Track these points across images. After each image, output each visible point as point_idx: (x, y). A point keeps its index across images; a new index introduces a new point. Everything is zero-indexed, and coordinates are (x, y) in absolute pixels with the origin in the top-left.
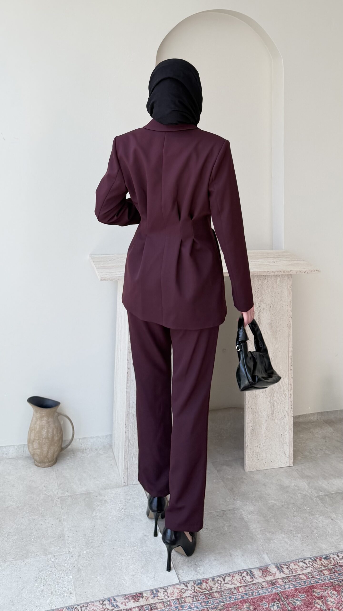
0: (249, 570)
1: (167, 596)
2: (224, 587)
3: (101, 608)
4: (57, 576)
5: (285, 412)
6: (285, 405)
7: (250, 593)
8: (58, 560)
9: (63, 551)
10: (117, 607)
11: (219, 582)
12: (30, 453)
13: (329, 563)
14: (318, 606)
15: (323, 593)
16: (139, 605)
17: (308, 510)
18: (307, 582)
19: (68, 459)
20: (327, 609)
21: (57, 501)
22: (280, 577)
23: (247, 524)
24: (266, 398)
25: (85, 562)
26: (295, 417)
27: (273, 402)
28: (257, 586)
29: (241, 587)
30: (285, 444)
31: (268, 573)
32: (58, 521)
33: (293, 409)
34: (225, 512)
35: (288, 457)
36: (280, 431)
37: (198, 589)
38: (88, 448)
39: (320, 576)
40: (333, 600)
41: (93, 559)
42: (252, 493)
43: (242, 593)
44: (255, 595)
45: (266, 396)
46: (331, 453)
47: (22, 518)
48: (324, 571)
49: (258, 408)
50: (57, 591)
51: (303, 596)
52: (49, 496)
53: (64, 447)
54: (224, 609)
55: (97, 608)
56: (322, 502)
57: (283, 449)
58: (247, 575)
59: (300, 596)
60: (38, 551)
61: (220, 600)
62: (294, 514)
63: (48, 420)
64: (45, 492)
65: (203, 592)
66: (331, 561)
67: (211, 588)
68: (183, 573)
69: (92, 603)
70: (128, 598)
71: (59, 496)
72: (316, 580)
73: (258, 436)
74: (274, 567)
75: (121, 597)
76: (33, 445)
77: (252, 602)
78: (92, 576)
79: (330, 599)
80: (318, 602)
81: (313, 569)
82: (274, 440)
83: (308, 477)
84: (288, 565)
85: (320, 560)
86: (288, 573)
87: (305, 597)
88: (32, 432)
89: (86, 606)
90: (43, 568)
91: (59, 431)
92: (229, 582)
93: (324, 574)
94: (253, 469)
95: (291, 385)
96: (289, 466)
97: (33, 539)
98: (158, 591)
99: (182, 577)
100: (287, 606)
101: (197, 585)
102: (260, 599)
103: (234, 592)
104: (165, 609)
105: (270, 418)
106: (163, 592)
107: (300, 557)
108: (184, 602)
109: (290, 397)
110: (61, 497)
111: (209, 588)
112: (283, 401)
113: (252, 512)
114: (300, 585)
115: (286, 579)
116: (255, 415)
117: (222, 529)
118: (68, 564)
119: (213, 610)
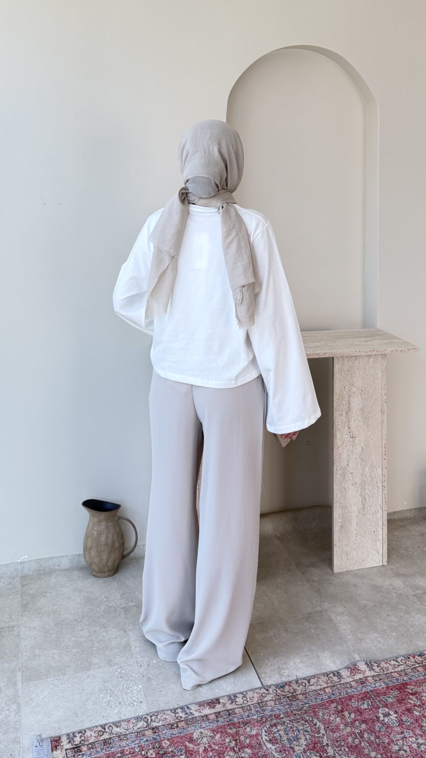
0: (336, 671)
1: (246, 701)
3: (173, 717)
4: (124, 688)
5: (378, 505)
6: (378, 498)
7: (338, 692)
8: (125, 670)
9: (130, 662)
10: (190, 714)
11: (304, 684)
12: (87, 562)
13: (423, 660)
14: (412, 702)
15: (417, 689)
16: (216, 711)
17: (404, 608)
18: (400, 679)
19: (131, 568)
20: (421, 704)
21: (120, 611)
22: (370, 675)
23: (336, 626)
24: (357, 491)
25: (155, 672)
26: (390, 514)
27: (365, 495)
28: (346, 685)
29: (327, 687)
30: (378, 541)
31: (357, 672)
32: (123, 631)
33: (386, 503)
34: (312, 615)
35: (382, 555)
36: (372, 527)
37: (280, 692)
39: (413, 673)
41: (164, 668)
42: (342, 594)
43: (328, 693)
44: (344, 694)
45: (357, 488)
47: (82, 630)
48: (418, 668)
49: (348, 502)
50: (126, 700)
51: (396, 693)
52: (110, 607)
53: (126, 554)
54: (310, 710)
55: (169, 717)
56: (419, 601)
57: (376, 547)
58: (334, 676)
59: (392, 693)
60: (102, 663)
61: (305, 701)
62: (388, 613)
63: (107, 524)
65: (286, 695)
66: (425, 658)
67: (295, 691)
69: (163, 712)
70: (203, 705)
71: (123, 606)
72: (409, 677)
73: (347, 533)
74: (363, 664)
75: (195, 705)
76: (89, 553)
77: (340, 702)
79: (424, 694)
80: (412, 698)
81: (406, 666)
82: (366, 537)
83: (404, 575)
84: (378, 663)
85: (414, 657)
86: (379, 671)
87: (398, 694)
88: (88, 540)
89: (157, 714)
90: (108, 679)
91: (120, 537)
92: (314, 684)
93: (418, 671)
94: (342, 569)
95: (384, 476)
96: (383, 566)
97: (95, 650)
98: (236, 697)
99: (264, 679)
100: (379, 704)
101: (279, 689)
102: (348, 698)
103: (320, 693)
104: (245, 713)
105: (362, 513)
106: (242, 697)
107: (393, 656)
108: (265, 706)
109: (384, 490)
110: (125, 607)
111: (292, 690)
112: (376, 493)
113: (341, 613)
114: (392, 683)
115: (377, 678)
116: (344, 509)
117: (308, 631)
118: (136, 674)
119: (298, 711)
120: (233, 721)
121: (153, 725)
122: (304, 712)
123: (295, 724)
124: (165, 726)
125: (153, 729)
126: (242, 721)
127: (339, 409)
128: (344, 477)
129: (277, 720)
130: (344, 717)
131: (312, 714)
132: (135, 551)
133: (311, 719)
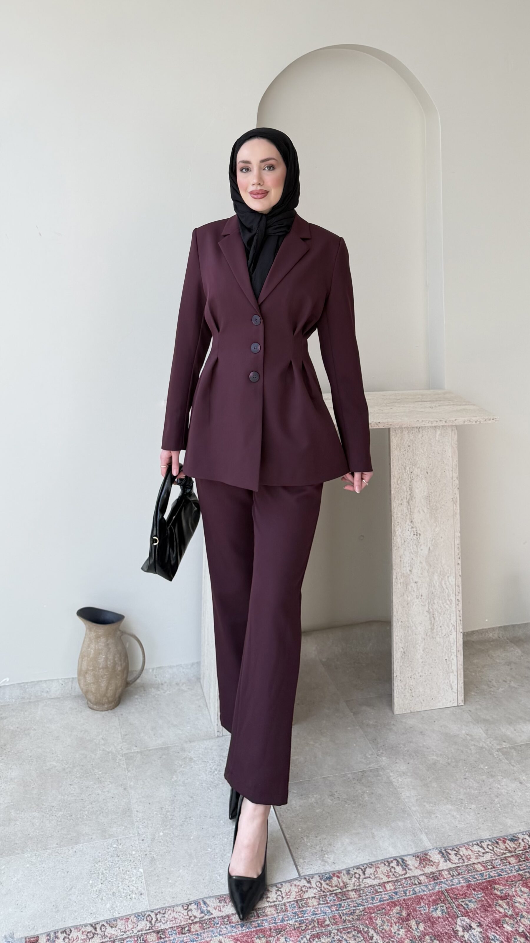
0: (400, 858)
1: (281, 897)
2: (364, 883)
3: (185, 916)
4: (121, 869)
5: (451, 626)
6: (450, 616)
7: (402, 891)
8: (123, 846)
9: (130, 833)
10: (208, 913)
12: (82, 690)
13: (516, 847)
14: (501, 910)
15: (508, 891)
17: (486, 769)
18: (485, 875)
19: (137, 699)
20: (514, 914)
21: (120, 759)
22: (445, 868)
23: (397, 791)
24: (423, 606)
25: (162, 848)
26: (466, 633)
27: (433, 612)
28: (413, 881)
29: (388, 882)
30: (451, 672)
31: (428, 863)
32: (123, 789)
33: (462, 622)
34: (365, 774)
35: (456, 692)
37: (326, 886)
38: (165, 682)
39: (503, 866)
40: (522, 901)
41: (173, 844)
42: (404, 745)
43: (390, 892)
44: (410, 894)
45: (423, 603)
46: (519, 685)
47: (71, 785)
48: (509, 859)
49: (412, 620)
50: (122, 890)
51: (479, 896)
52: (109, 753)
53: (131, 681)
54: (364, 915)
55: (180, 916)
56: (506, 758)
57: (448, 681)
58: (398, 865)
59: (474, 895)
60: (93, 833)
61: (359, 902)
62: (465, 775)
63: (107, 640)
64: (104, 747)
65: (334, 890)
66: (520, 843)
67: (345, 885)
68: (303, 863)
69: (173, 909)
70: (224, 900)
71: (124, 753)
72: (498, 871)
73: (411, 662)
74: (436, 853)
75: (215, 900)
76: (85, 678)
77: (404, 906)
78: (172, 869)
79: (518, 899)
80: (501, 904)
81: (494, 855)
82: (435, 667)
83: (485, 721)
84: (457, 850)
85: (504, 842)
86: (457, 861)
87: (482, 896)
88: (84, 660)
89: (164, 912)
90: (100, 857)
91: (123, 658)
92: (371, 876)
93: (510, 863)
94: (405, 710)
95: (458, 586)
96: (458, 706)
97: (86, 815)
99: (302, 868)
100: (457, 911)
101: (324, 881)
102: (416, 900)
103: (379, 890)
104: (278, 916)
105: (430, 635)
106: (275, 892)
107: (474, 838)
108: (305, 905)
109: (458, 604)
110: (127, 754)
111: (342, 884)
112: (447, 610)
113: (404, 773)
114: (475, 880)
115: (454, 871)
116: (407, 630)
117: (361, 798)
118: (137, 851)
119: (348, 916)
120: (262, 926)
121: (158, 927)
122: (357, 917)
123: (344, 936)
124: (174, 929)
125: (158, 932)
126: (274, 926)
127: (398, 496)
128: (407, 588)
129: (321, 929)
130: (411, 928)
131: (367, 922)
132: (141, 676)
133: (366, 929)
